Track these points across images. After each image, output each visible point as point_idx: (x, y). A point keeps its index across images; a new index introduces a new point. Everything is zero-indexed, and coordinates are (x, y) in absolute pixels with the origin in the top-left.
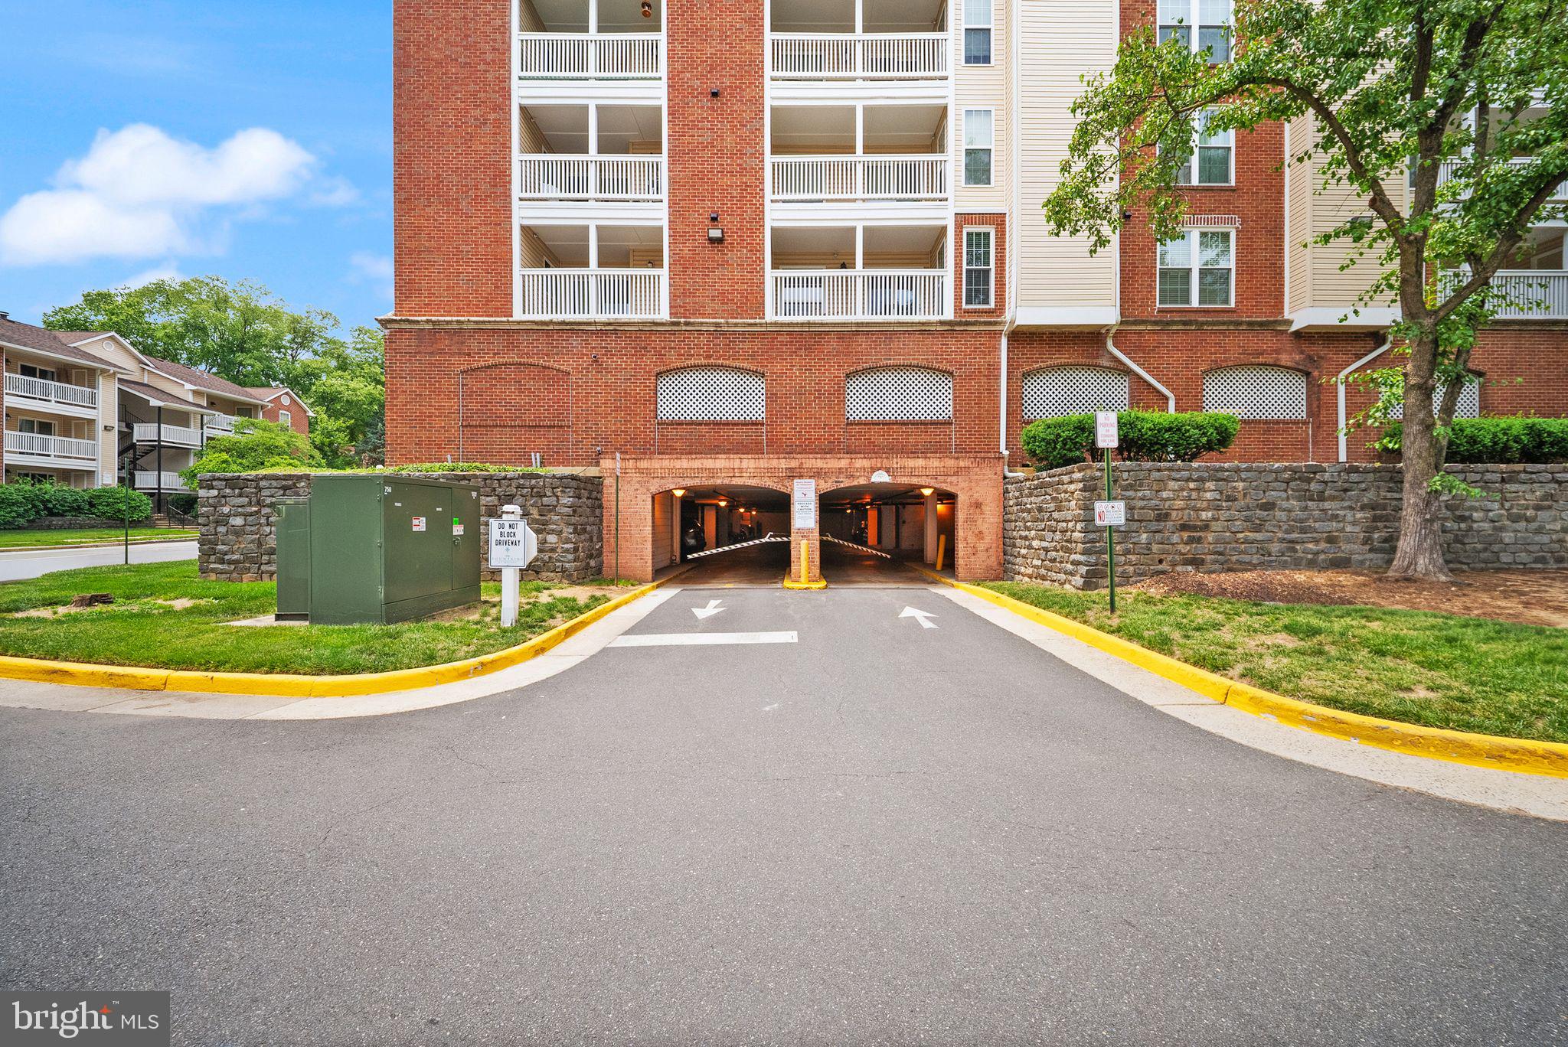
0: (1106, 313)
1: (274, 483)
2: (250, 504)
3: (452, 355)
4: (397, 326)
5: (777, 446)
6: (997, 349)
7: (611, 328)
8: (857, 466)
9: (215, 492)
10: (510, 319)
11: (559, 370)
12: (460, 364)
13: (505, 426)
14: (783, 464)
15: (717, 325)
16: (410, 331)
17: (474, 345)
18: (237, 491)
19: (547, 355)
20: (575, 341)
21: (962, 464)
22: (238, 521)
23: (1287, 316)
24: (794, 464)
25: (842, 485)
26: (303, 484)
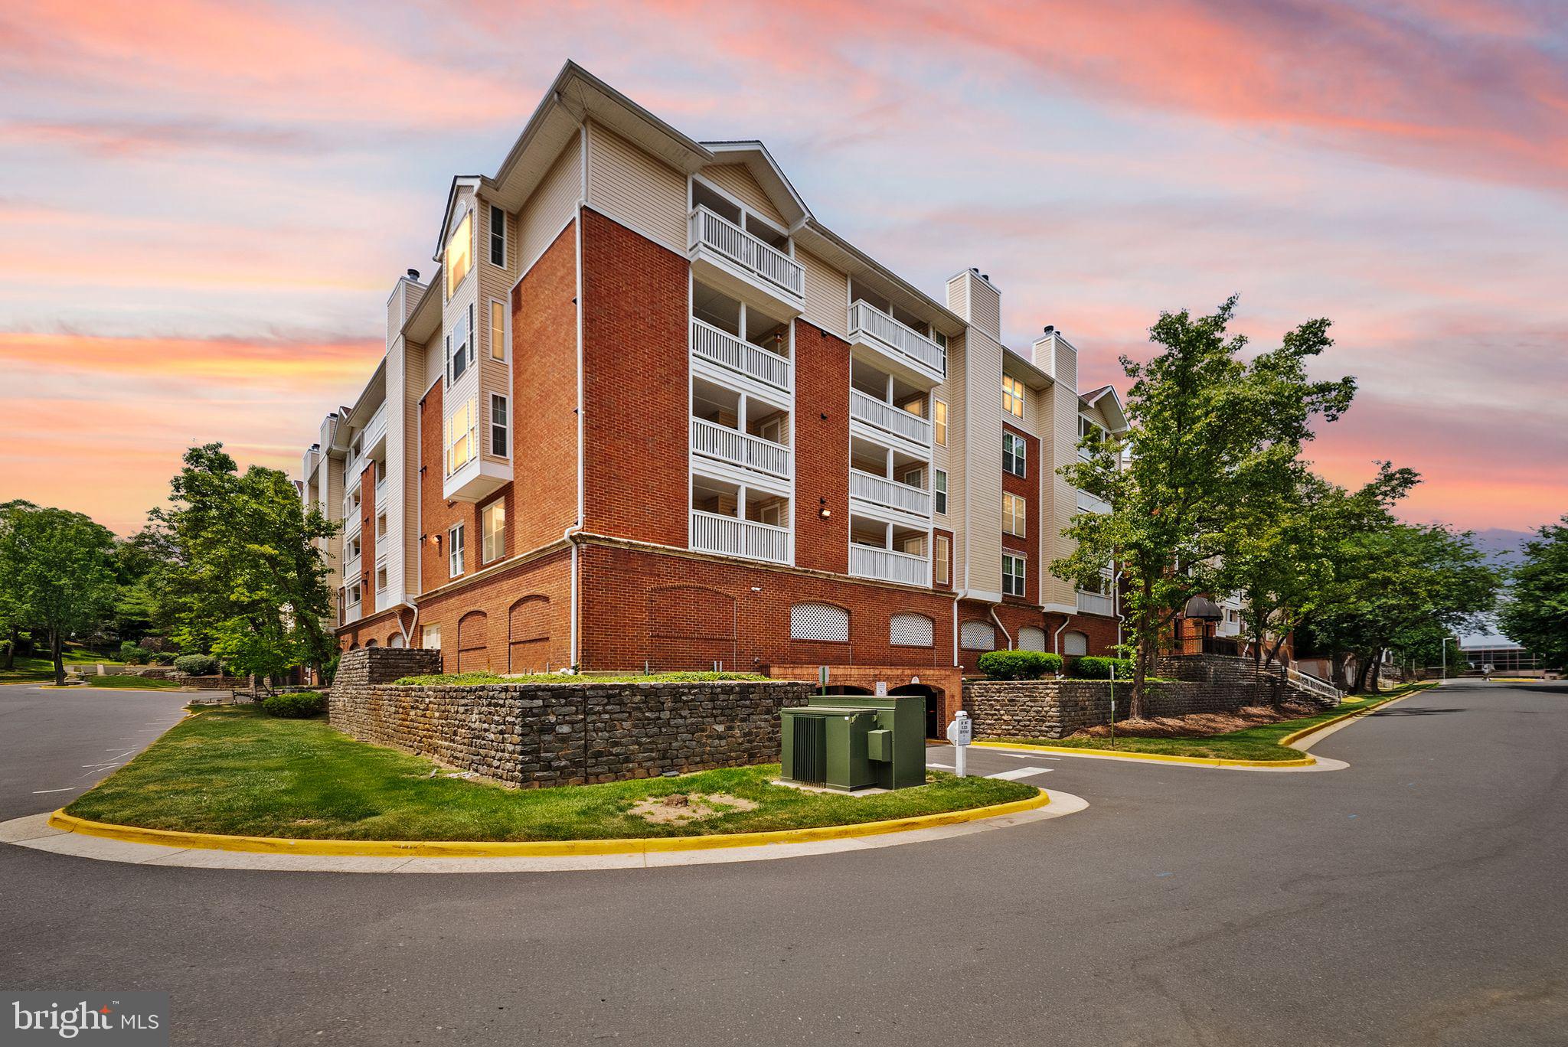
0: (996, 597)
1: (601, 693)
2: (577, 713)
3: (645, 574)
4: (595, 542)
5: (859, 661)
6: (951, 608)
7: (765, 568)
8: (906, 674)
9: (540, 702)
10: (688, 551)
11: (727, 596)
12: (650, 583)
13: (686, 638)
14: (872, 672)
15: (829, 575)
16: (607, 548)
17: (663, 568)
18: (563, 701)
19: (719, 583)
20: (740, 575)
21: (947, 673)
22: (565, 729)
23: (1040, 604)
24: (877, 672)
25: (898, 686)
26: (627, 693)
